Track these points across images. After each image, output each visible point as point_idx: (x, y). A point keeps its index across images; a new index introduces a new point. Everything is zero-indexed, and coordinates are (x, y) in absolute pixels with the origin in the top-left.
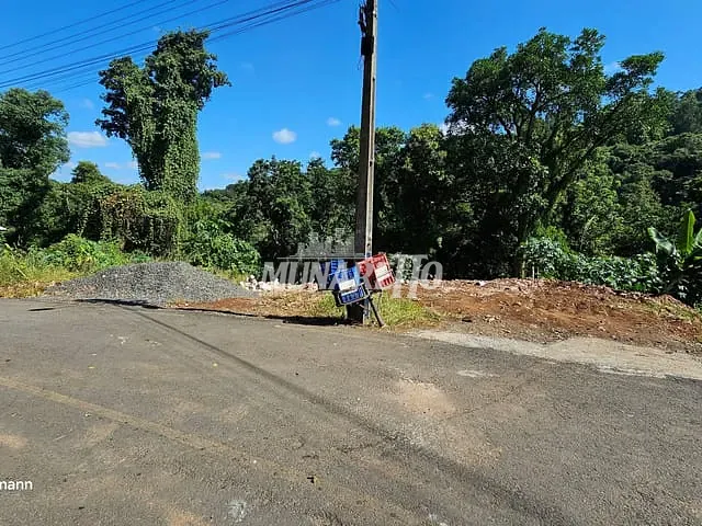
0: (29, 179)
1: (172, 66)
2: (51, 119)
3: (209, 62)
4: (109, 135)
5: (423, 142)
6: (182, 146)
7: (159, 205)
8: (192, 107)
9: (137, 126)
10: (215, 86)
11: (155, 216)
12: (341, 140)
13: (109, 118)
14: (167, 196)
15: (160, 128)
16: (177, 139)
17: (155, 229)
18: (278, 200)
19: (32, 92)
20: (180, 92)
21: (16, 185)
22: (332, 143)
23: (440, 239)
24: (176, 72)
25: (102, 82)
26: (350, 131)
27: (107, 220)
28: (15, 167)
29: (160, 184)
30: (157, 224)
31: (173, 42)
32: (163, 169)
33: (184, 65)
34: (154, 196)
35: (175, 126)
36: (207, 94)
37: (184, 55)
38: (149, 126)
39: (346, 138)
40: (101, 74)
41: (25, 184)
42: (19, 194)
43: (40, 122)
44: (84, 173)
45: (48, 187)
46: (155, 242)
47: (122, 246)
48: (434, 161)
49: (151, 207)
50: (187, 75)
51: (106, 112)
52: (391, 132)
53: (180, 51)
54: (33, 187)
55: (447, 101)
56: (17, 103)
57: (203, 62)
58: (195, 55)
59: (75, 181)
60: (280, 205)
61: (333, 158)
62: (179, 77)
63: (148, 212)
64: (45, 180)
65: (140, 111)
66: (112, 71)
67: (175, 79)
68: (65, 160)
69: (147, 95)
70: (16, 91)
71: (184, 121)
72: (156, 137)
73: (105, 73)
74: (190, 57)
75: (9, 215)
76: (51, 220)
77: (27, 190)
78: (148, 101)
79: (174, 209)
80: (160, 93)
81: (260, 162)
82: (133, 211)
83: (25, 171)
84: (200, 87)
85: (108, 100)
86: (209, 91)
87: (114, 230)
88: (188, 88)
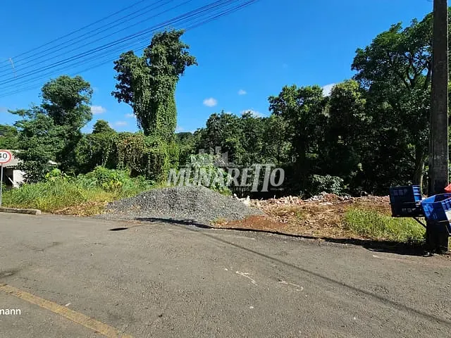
0: (69, 132)
1: (162, 53)
2: (82, 94)
3: (184, 50)
4: (119, 101)
5: (349, 92)
6: (167, 106)
7: (153, 145)
8: (174, 80)
9: (139, 94)
10: (188, 65)
11: (151, 153)
12: (277, 96)
13: (119, 90)
14: (158, 139)
15: (153, 95)
16: (164, 101)
17: (152, 161)
18: (227, 140)
19: (72, 78)
20: (166, 70)
21: (61, 136)
22: (270, 99)
23: (360, 165)
24: (164, 57)
25: (115, 68)
26: (284, 90)
27: (121, 156)
28: (61, 125)
29: (153, 131)
30: (152, 158)
31: (161, 39)
32: (155, 122)
33: (169, 53)
34: (150, 139)
35: (163, 93)
36: (182, 72)
37: (168, 46)
38: (147, 93)
39: (281, 95)
40: (115, 63)
41: (66, 135)
42: (63, 141)
43: (76, 96)
44: (100, 127)
45: (80, 136)
46: (151, 171)
47: (130, 173)
48: (357, 107)
49: (148, 147)
50: (170, 59)
51: (118, 87)
52: (314, 88)
53: (166, 44)
54: (71, 137)
55: (352, 65)
56: (64, 85)
57: (180, 50)
58: (176, 46)
59: (94, 132)
60: (228, 143)
61: (270, 110)
62: (165, 61)
63: (146, 150)
64: (78, 132)
65: (142, 84)
66: (122, 60)
67: (163, 62)
68: (89, 120)
69: (146, 73)
70: (64, 78)
71: (169, 89)
72: (151, 100)
73: (117, 62)
74: (173, 47)
75: (58, 154)
76: (81, 157)
77: (68, 139)
78: (147, 77)
79: (162, 148)
80: (154, 71)
81: (215, 115)
82: (137, 150)
83: (67, 127)
84: (178, 66)
85: (119, 79)
86: (183, 70)
87: (125, 163)
88: (171, 68)
